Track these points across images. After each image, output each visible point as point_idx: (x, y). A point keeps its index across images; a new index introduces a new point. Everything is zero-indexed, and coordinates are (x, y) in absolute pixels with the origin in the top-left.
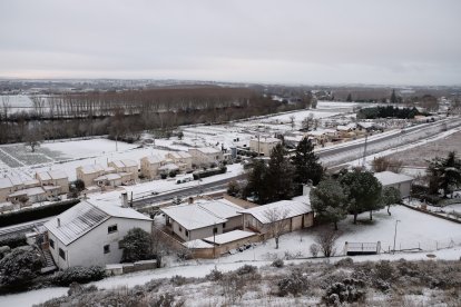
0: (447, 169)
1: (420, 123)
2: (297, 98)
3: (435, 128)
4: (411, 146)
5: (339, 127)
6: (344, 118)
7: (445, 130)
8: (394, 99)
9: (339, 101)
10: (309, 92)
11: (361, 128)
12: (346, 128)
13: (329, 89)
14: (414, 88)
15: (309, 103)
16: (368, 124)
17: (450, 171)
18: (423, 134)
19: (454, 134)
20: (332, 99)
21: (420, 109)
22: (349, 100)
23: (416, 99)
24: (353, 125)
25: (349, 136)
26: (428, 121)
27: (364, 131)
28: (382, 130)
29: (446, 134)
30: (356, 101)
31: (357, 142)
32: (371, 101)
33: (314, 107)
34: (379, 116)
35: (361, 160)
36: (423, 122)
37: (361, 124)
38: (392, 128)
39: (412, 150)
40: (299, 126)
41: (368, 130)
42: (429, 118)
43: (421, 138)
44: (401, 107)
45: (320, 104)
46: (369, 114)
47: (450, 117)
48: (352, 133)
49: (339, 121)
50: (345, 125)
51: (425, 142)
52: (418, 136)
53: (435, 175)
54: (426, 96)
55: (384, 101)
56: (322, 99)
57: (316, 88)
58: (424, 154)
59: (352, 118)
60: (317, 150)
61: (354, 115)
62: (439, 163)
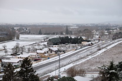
0: (111, 71)
1: (85, 46)
2: (5, 33)
3: (94, 49)
4: (84, 60)
5: (38, 51)
6: (39, 45)
7: (100, 50)
8: (68, 32)
9: (34, 34)
10: (13, 29)
11: (51, 51)
12: (42, 52)
13: (26, 26)
14: (77, 25)
15: (14, 36)
16: (55, 48)
17: (112, 73)
18: (88, 53)
19: (105, 51)
20: (29, 33)
21: (84, 38)
22: (40, 33)
23: (80, 32)
24: (46, 50)
25: (45, 57)
26: (89, 45)
27: (53, 53)
28: (64, 52)
29: (101, 52)
30: (45, 34)
31: (51, 60)
32: (54, 34)
33: (18, 38)
34: (61, 43)
35: (57, 71)
36: (87, 46)
37: (51, 48)
38: (70, 50)
39: (84, 63)
40: (10, 52)
41: (56, 52)
42: (90, 43)
43: (88, 55)
44: (73, 37)
45: (22, 36)
46: (55, 42)
47: (101, 42)
48: (46, 55)
49: (37, 47)
50: (41, 49)
51: (90, 57)
52: (86, 54)
53: (104, 75)
54: (85, 30)
55: (62, 34)
56: (22, 33)
57: (17, 26)
58: (92, 65)
59: (44, 45)
60: (34, 64)
61: (46, 43)
62: (106, 68)
